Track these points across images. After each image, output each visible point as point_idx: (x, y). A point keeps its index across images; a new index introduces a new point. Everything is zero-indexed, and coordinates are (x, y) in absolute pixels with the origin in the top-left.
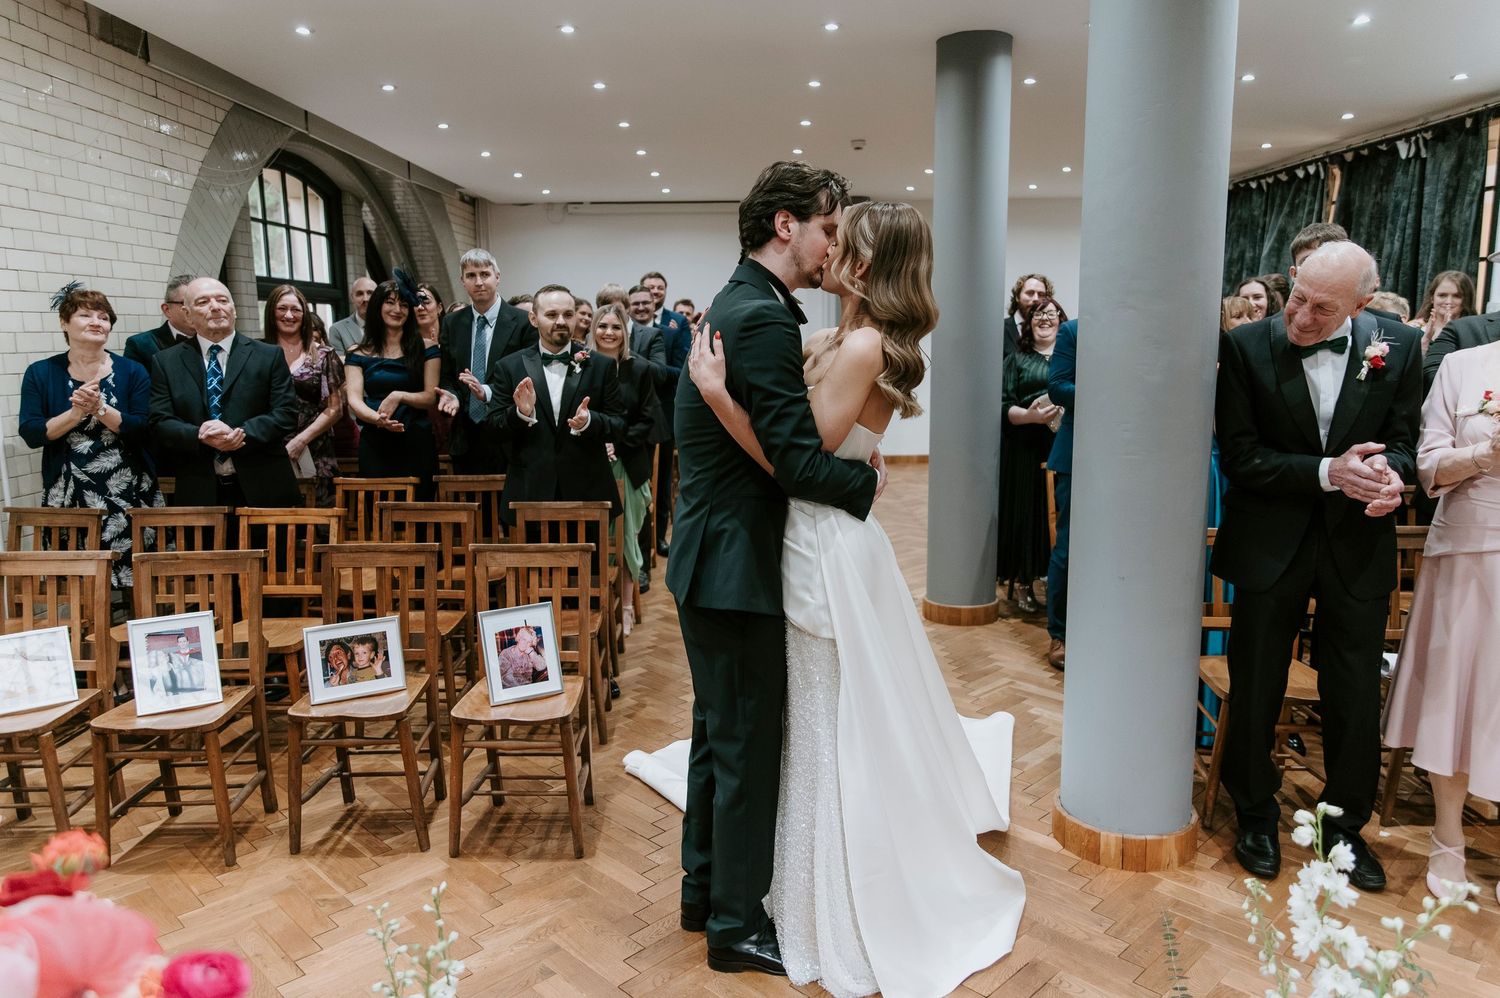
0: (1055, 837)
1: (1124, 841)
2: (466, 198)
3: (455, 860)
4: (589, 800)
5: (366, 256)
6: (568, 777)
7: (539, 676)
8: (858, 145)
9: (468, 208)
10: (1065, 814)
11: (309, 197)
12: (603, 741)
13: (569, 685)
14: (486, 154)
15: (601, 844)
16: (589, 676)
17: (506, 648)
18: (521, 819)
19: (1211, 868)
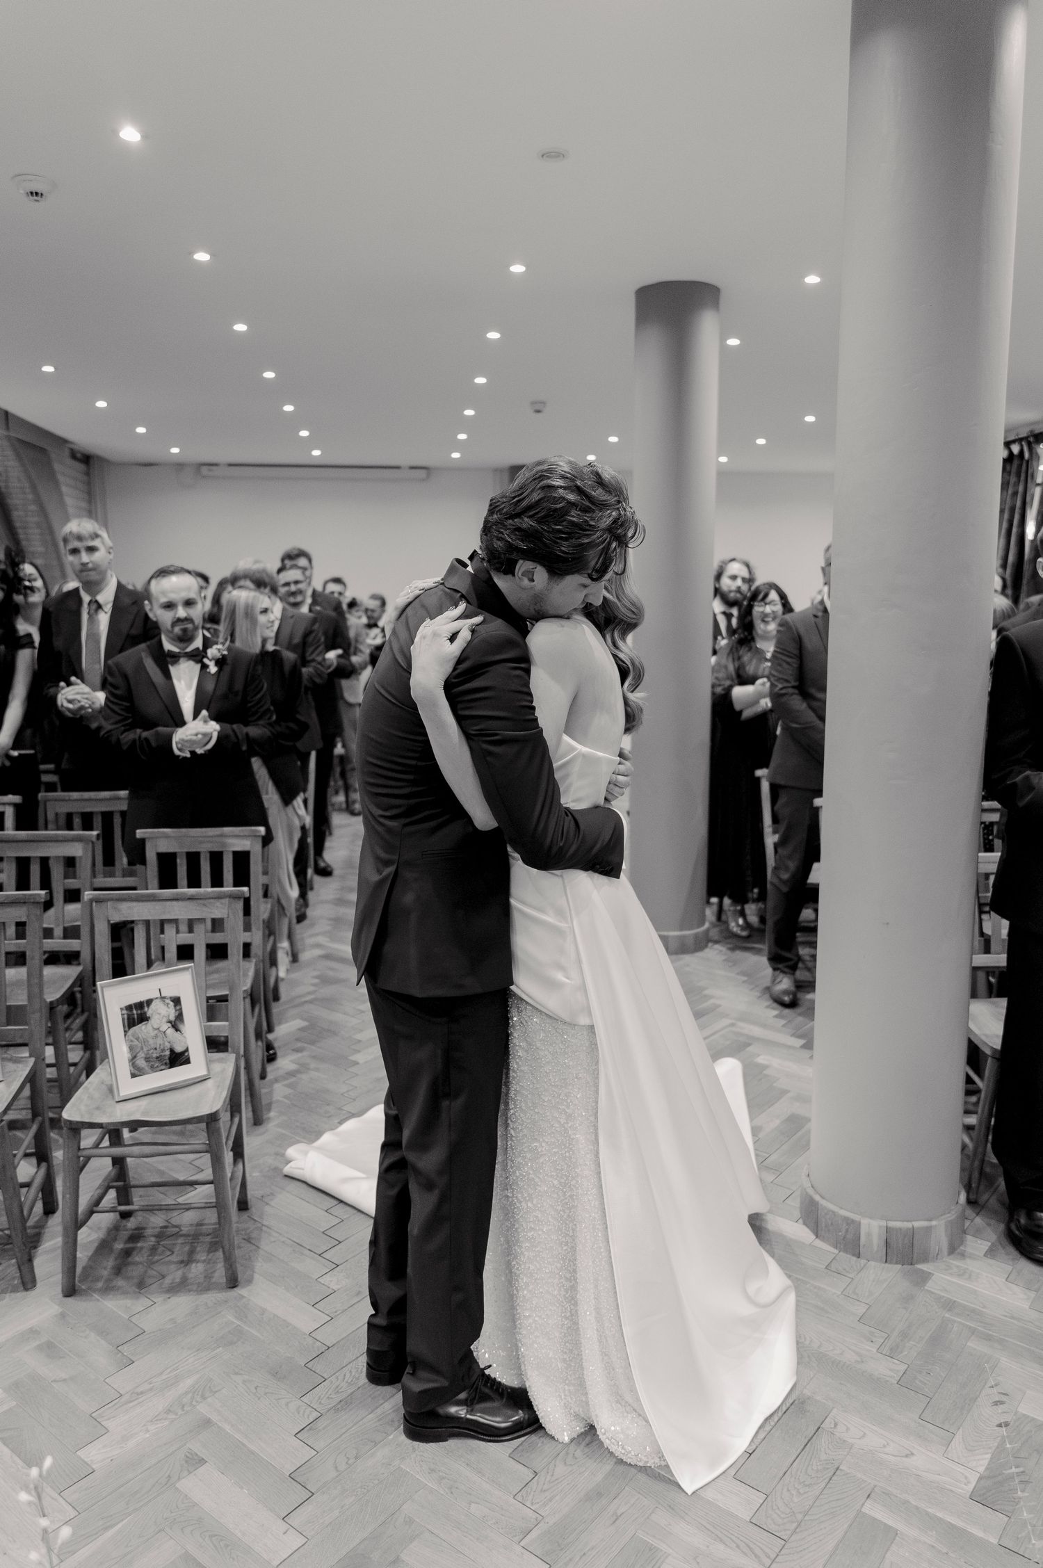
0: (805, 1224)
1: (888, 1229)
2: (79, 455)
3: (69, 1299)
4: (243, 1205)
6: (217, 1181)
7: (177, 1059)
8: (538, 407)
9: (82, 467)
10: (817, 1198)
12: (257, 1121)
13: (217, 1067)
14: (101, 404)
15: (260, 1266)
16: (242, 1052)
17: (134, 1025)
18: (156, 1236)
19: (985, 1255)
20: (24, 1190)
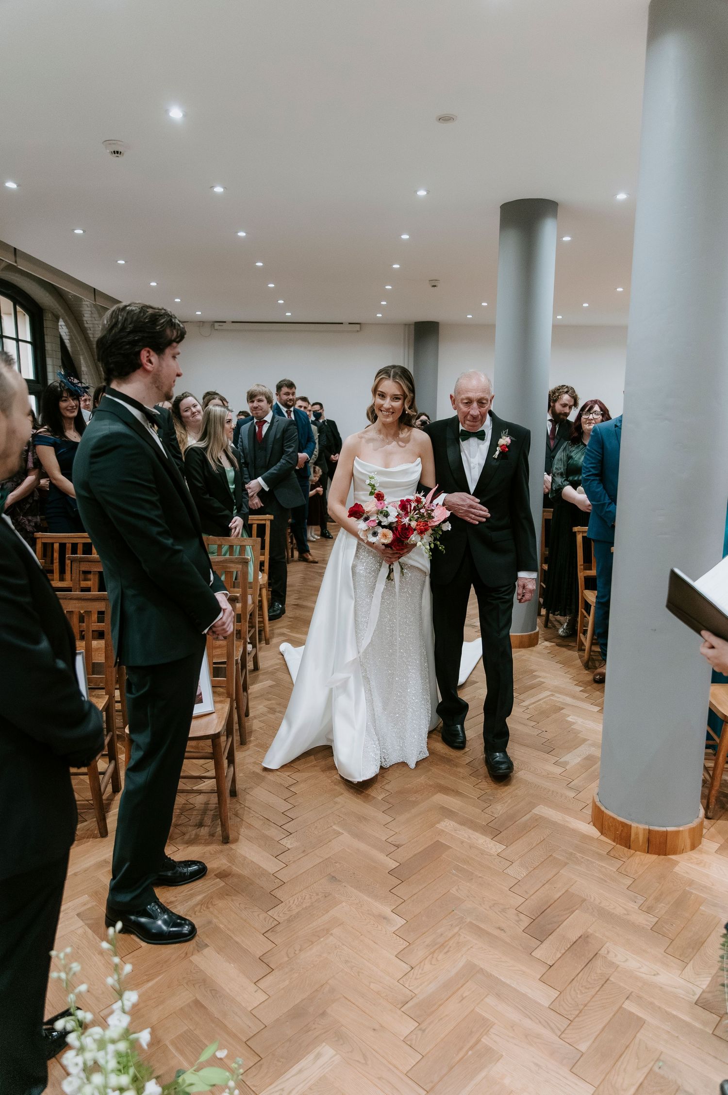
0: (594, 825)
1: (650, 831)
4: (234, 793)
5: (62, 359)
6: (218, 777)
8: (434, 283)
10: (603, 808)
11: (18, 314)
12: (243, 742)
13: (219, 706)
14: (153, 284)
15: (243, 831)
16: (234, 697)
18: (180, 809)
19: (715, 852)
20: (101, 777)
